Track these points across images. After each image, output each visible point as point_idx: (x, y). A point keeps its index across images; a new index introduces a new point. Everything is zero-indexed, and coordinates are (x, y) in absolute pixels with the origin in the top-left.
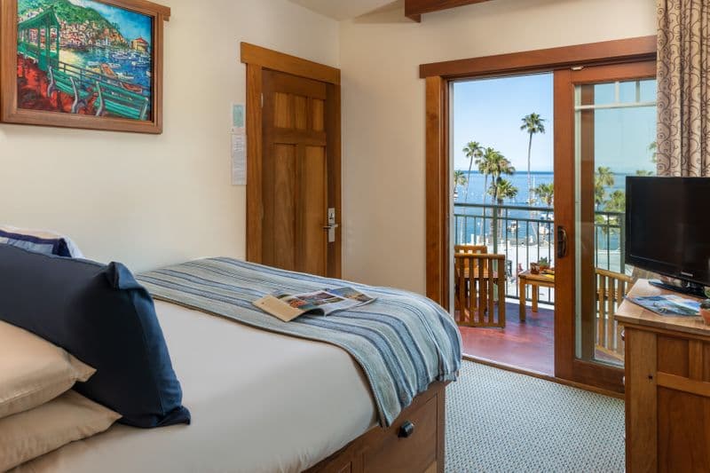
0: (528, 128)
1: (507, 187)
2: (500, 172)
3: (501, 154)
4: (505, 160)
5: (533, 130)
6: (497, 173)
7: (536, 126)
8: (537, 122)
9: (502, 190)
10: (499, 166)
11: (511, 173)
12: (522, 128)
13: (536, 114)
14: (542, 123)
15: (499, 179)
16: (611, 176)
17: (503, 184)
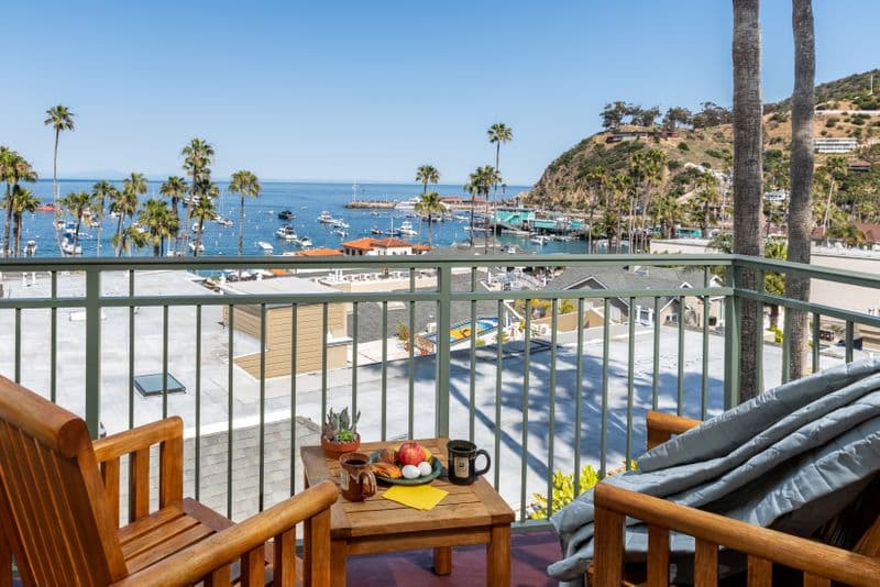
0: (53, 124)
1: (26, 198)
2: (17, 178)
3: (19, 155)
4: (25, 162)
5: (61, 126)
6: (13, 179)
7: (64, 122)
8: (64, 116)
9: (20, 203)
10: (16, 171)
11: (33, 180)
12: (47, 122)
13: (64, 106)
14: (70, 117)
15: (17, 188)
16: (145, 183)
17: (21, 194)
